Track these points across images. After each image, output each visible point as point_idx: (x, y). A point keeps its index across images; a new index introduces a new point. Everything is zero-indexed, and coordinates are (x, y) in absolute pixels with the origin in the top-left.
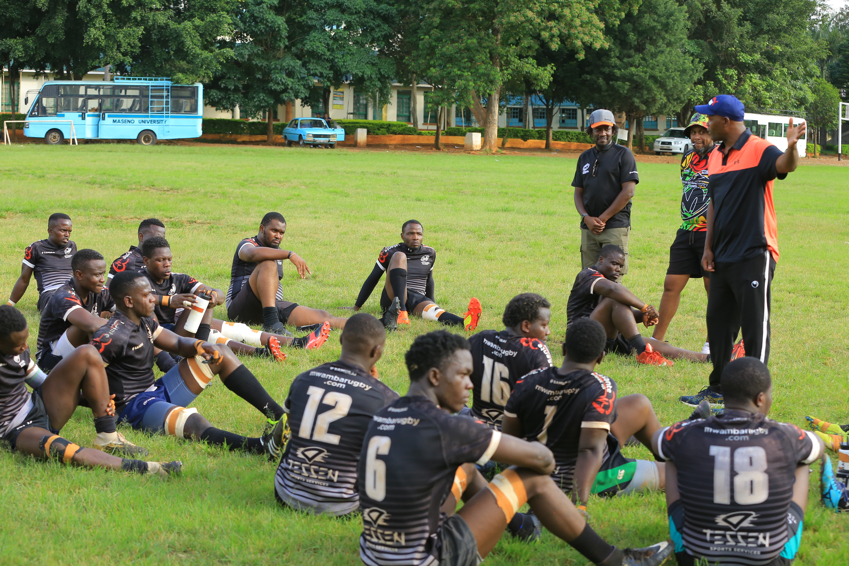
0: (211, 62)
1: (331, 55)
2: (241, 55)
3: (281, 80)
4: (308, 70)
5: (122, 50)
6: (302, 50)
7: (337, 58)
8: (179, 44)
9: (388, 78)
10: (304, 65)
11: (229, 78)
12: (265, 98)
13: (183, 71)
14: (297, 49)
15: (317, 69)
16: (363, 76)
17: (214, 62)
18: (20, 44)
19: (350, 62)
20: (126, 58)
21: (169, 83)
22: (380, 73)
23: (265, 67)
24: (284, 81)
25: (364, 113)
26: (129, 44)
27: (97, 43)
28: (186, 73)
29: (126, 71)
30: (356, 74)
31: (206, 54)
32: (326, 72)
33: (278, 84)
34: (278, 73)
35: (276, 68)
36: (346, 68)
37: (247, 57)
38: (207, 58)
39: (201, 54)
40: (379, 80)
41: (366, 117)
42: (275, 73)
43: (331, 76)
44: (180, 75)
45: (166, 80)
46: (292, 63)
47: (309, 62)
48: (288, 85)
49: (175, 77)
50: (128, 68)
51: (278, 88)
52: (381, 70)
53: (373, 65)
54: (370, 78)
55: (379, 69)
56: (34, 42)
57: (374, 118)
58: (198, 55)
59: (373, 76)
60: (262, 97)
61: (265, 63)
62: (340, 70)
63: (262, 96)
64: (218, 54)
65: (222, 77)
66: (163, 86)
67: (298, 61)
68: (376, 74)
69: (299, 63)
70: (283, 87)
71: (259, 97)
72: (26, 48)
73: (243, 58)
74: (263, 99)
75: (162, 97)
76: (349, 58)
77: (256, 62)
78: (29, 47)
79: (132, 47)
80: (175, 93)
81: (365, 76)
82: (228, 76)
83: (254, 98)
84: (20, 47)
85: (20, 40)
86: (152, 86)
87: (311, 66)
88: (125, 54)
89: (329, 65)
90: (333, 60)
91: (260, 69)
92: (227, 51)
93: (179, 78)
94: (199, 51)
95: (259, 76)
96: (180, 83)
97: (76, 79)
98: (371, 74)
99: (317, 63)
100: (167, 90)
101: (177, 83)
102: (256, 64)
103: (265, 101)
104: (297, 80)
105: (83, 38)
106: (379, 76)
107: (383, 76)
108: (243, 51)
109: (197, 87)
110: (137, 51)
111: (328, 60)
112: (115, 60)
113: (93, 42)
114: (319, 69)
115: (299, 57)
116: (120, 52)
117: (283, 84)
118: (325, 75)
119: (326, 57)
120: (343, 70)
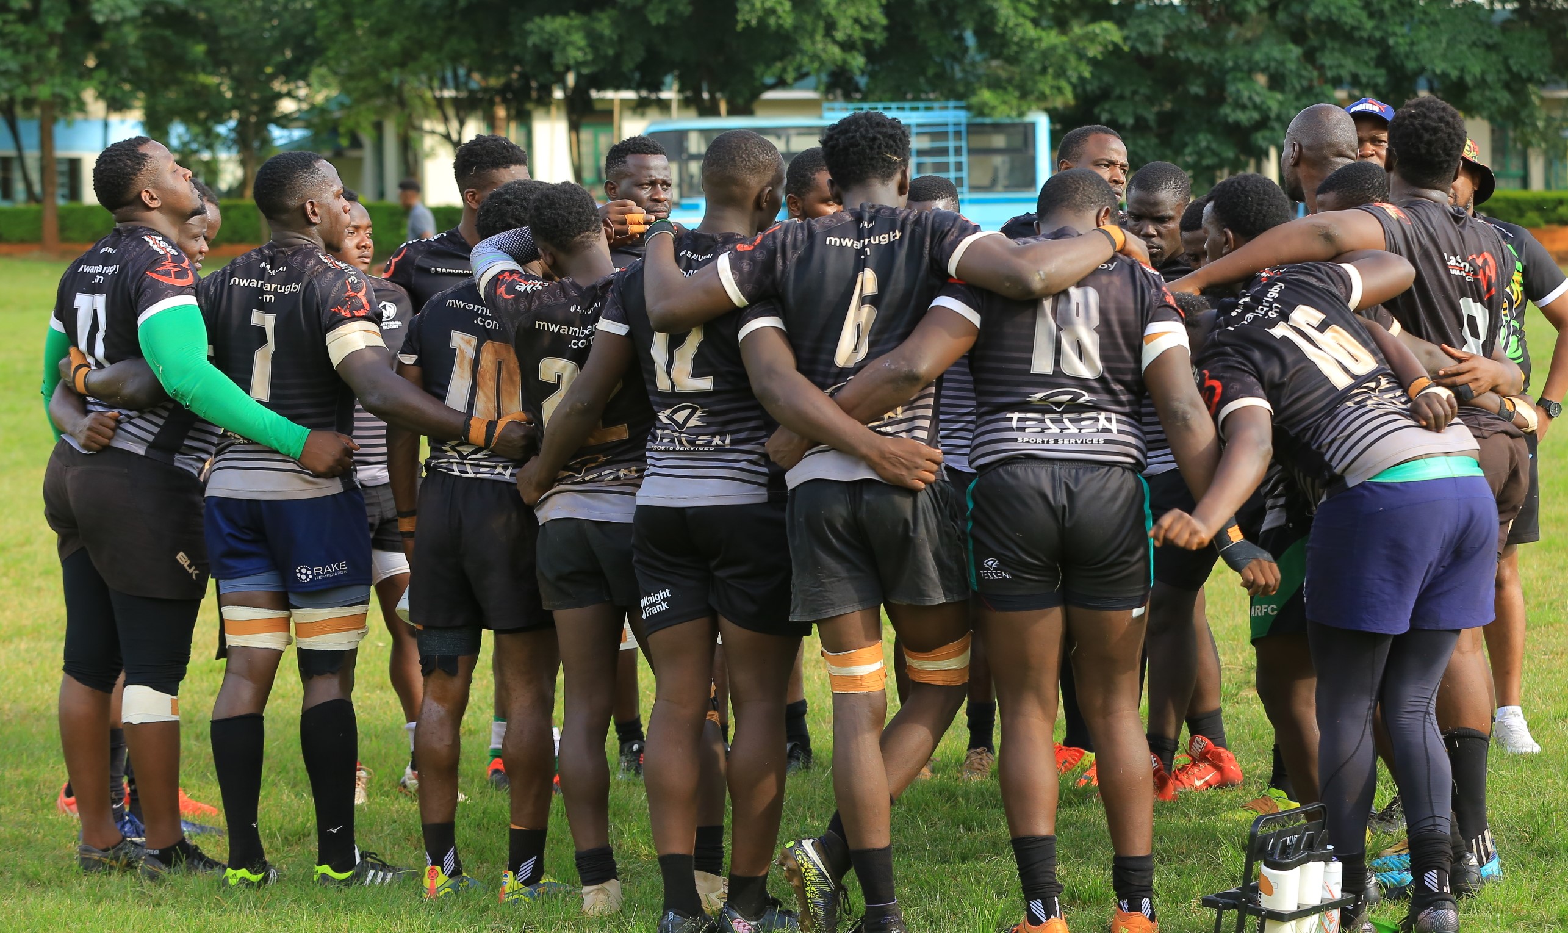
0: (1064, 58)
1: (1377, 28)
2: (1145, 37)
3: (1250, 98)
4: (1321, 68)
5: (839, 35)
6: (1302, 19)
7: (1394, 34)
8: (983, 15)
9: (1530, 79)
10: (1310, 57)
11: (1121, 97)
12: (1214, 146)
13: (996, 85)
14: (1291, 15)
15: (1340, 66)
16: (1461, 79)
17: (1072, 59)
18: (578, 29)
19: (1427, 45)
20: (848, 57)
21: (962, 116)
22: (1509, 69)
23: (1211, 66)
24: (1257, 99)
25: (1520, 172)
26: (857, 21)
27: (772, 21)
28: (1005, 89)
29: (857, 89)
30: (1445, 75)
31: (1052, 38)
32: (1365, 73)
33: (1244, 107)
34: (1242, 80)
35: (1236, 68)
36: (1417, 59)
37: (1160, 41)
38: (1053, 48)
39: (1040, 40)
40: (1507, 86)
41: (1525, 183)
42: (1235, 80)
43: (1381, 81)
44: (986, 95)
45: (956, 108)
46: (1276, 53)
47: (1322, 48)
48: (1270, 109)
49: (974, 100)
50: (862, 81)
51: (1243, 117)
52: (1511, 62)
53: (1490, 48)
54: (1482, 83)
55: (1506, 59)
56: (615, 23)
57: (1548, 185)
58: (1032, 41)
59: (1490, 78)
60: (1204, 144)
61: (1210, 56)
62: (1402, 66)
63: (1204, 140)
64: (1081, 38)
65: (1105, 94)
66: (946, 125)
67: (1291, 46)
68: (1499, 72)
69: (1296, 51)
70: (1256, 115)
71: (1197, 144)
72: (594, 39)
73: (1151, 43)
74: (1208, 148)
75: (944, 152)
76: (1424, 32)
77: (1189, 53)
78: (600, 37)
79: (865, 28)
80: (980, 141)
81: (1469, 79)
82: (1117, 91)
83: (1185, 145)
84: (579, 39)
85: (578, 20)
86: (919, 125)
87: (1327, 59)
88: (847, 46)
89: (1373, 53)
90: (1383, 41)
91: (1199, 71)
92: (1105, 30)
93: (984, 104)
94: (1032, 32)
95: (1196, 89)
96: (989, 115)
97: (733, 112)
98: (1483, 73)
99: (1343, 51)
100: (958, 134)
101: (981, 114)
102: (1188, 60)
103: (1215, 154)
104: (1292, 96)
105: (736, 11)
106: (1505, 76)
107: (1516, 77)
108: (1150, 28)
109: (1033, 125)
110: (878, 37)
111: (1371, 42)
112: (822, 63)
113: (762, 21)
114: (1349, 65)
115: (1298, 36)
116: (835, 42)
117: (1256, 107)
118: (1364, 80)
119: (1365, 35)
120: (1411, 65)
